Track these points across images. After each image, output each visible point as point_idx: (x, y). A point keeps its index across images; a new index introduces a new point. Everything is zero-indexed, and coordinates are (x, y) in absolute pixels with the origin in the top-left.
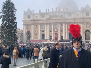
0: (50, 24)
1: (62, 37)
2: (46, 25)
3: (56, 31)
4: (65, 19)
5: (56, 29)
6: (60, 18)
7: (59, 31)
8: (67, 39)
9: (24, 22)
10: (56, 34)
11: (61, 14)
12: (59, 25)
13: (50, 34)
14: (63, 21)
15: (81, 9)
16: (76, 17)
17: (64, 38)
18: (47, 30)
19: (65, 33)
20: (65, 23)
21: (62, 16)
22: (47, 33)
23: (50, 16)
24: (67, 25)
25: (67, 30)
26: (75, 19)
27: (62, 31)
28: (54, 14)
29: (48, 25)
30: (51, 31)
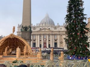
0: (40, 35)
1: (49, 45)
2: (37, 36)
3: (45, 40)
4: (52, 32)
5: (45, 39)
6: (48, 31)
7: (47, 41)
8: (53, 47)
9: (19, 33)
10: (45, 43)
11: (49, 27)
12: (47, 36)
13: (40, 43)
14: (51, 33)
15: (64, 25)
16: (60, 30)
17: (51, 46)
18: (38, 39)
19: (52, 42)
20: (52, 35)
21: (49, 29)
22: (38, 42)
23: (41, 29)
24: (53, 36)
25: (53, 40)
26: (59, 32)
27: (49, 41)
28: (44, 27)
29: (39, 36)
30: (41, 41)
